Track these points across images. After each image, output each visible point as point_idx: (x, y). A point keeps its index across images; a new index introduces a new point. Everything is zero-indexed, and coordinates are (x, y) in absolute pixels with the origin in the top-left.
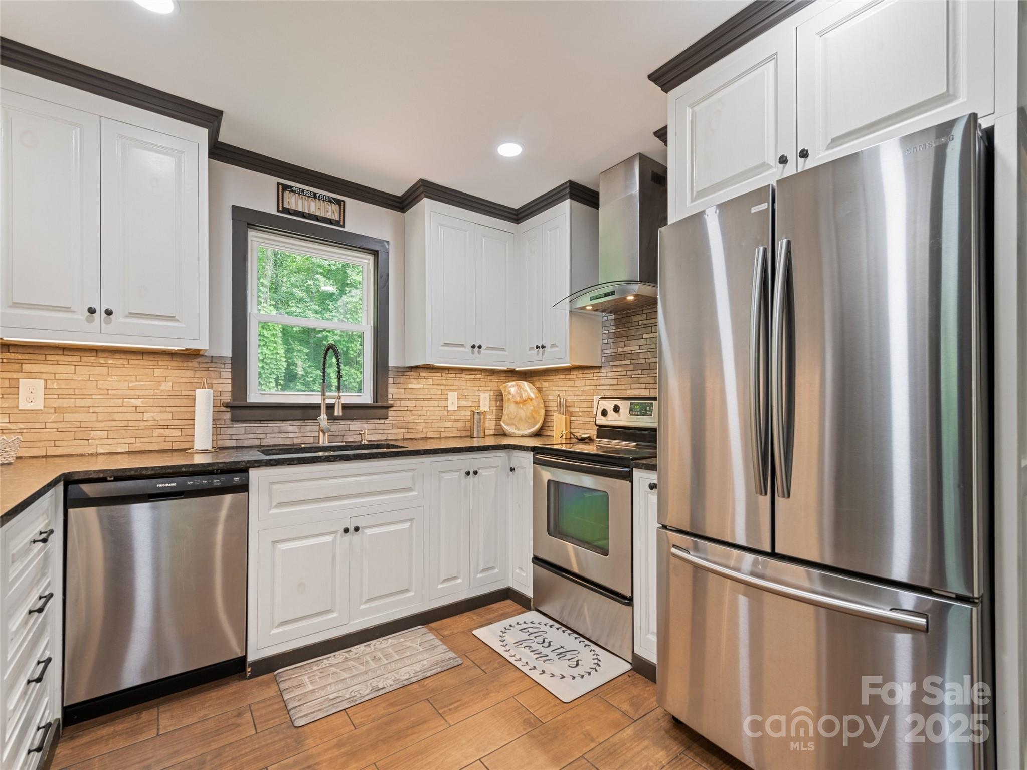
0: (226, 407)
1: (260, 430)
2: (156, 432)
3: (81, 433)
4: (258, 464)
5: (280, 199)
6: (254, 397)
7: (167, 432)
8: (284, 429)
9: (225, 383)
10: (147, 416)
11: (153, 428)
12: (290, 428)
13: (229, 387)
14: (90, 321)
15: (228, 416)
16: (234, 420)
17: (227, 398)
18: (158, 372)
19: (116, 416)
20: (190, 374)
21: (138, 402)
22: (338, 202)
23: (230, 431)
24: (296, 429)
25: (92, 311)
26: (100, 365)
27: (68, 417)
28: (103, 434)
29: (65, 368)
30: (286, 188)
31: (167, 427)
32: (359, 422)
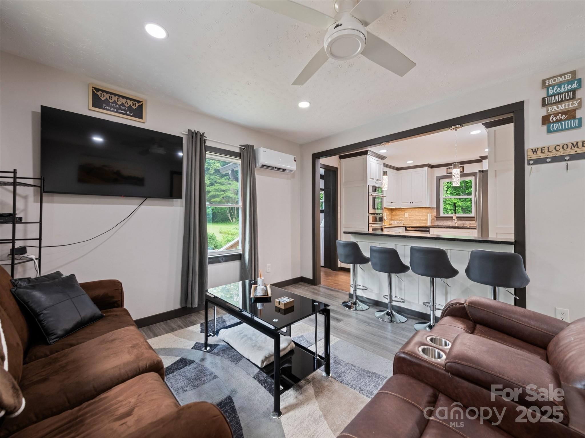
0: (435, 217)
1: (442, 222)
2: (423, 222)
3: (412, 221)
4: (431, 227)
5: (447, 171)
6: (442, 215)
7: (425, 222)
8: (448, 222)
9: (435, 213)
10: (422, 219)
11: (422, 221)
12: (449, 222)
13: (436, 213)
14: (410, 204)
15: (435, 219)
16: (437, 220)
17: (435, 215)
18: (423, 211)
19: (417, 219)
20: (428, 211)
21: (420, 216)
22: (462, 167)
23: (436, 222)
24: (451, 222)
25: (411, 202)
26: (415, 210)
27: (411, 219)
28: (415, 221)
29: (410, 211)
30: (448, 168)
31: (424, 221)
32: (469, 221)
